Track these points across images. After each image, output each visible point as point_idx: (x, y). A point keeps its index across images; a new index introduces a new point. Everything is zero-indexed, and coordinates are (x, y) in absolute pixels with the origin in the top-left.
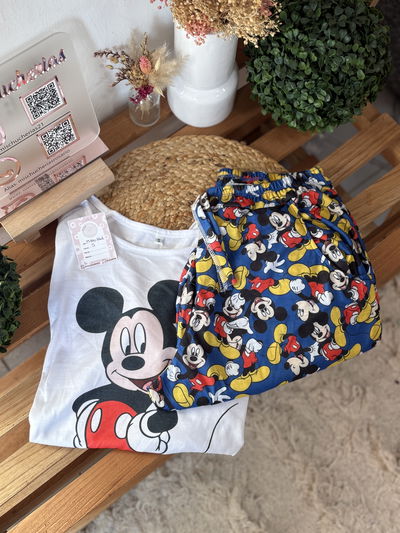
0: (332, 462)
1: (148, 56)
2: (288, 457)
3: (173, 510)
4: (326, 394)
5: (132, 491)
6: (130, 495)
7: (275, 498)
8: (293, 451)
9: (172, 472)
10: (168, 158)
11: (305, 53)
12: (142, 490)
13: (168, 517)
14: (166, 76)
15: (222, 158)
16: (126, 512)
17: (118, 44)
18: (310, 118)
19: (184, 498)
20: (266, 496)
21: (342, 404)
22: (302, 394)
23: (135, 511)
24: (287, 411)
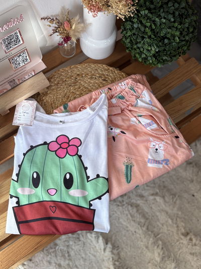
1: (69, 21)
3: (74, 252)
6: (54, 243)
7: (127, 251)
10: (78, 75)
11: (149, 24)
12: (60, 240)
13: (72, 255)
14: (78, 32)
15: (106, 76)
16: (51, 251)
17: (54, 14)
18: (149, 58)
19: (81, 247)
20: (122, 249)
22: (145, 199)
23: (55, 251)
24: (136, 207)
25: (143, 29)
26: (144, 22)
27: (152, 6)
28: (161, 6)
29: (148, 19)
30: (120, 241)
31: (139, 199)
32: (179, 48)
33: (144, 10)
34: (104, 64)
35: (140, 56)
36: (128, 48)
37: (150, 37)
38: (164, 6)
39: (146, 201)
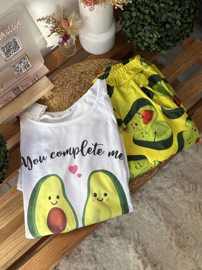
0: (182, 225)
1: (66, 19)
2: (158, 224)
3: (100, 255)
4: (177, 190)
5: (79, 246)
6: (78, 248)
7: (153, 246)
8: (161, 221)
9: (98, 235)
10: (82, 73)
11: (148, 11)
12: (83, 245)
13: (98, 258)
14: (76, 29)
16: (76, 257)
18: (152, 46)
19: (106, 249)
20: (148, 245)
21: (185, 194)
22: (164, 191)
23: (81, 256)
24: (156, 200)
25: (142, 17)
26: (142, 9)
29: (146, 6)
30: (145, 236)
31: (158, 191)
32: (182, 31)
34: (107, 58)
35: (143, 45)
36: (129, 38)
37: (150, 24)
39: (166, 193)
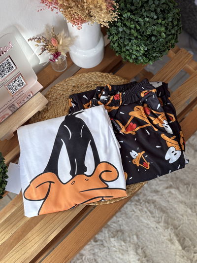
0: (179, 226)
1: (55, 38)
3: (101, 259)
6: (80, 254)
7: (152, 247)
9: (99, 240)
10: (74, 87)
11: (134, 25)
12: (85, 250)
13: (99, 262)
14: (66, 46)
15: (101, 83)
18: (140, 58)
19: (106, 252)
20: (147, 247)
22: (160, 193)
23: (83, 261)
24: (153, 203)
25: (128, 32)
26: (128, 24)
27: (133, 8)
28: (142, 6)
29: (131, 21)
30: (144, 239)
31: (154, 194)
32: (167, 42)
33: (126, 13)
34: (97, 71)
35: (131, 57)
36: (117, 52)
37: (136, 38)
38: (145, 5)
39: (162, 195)
